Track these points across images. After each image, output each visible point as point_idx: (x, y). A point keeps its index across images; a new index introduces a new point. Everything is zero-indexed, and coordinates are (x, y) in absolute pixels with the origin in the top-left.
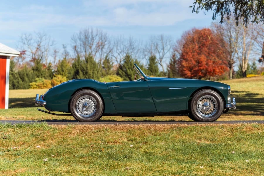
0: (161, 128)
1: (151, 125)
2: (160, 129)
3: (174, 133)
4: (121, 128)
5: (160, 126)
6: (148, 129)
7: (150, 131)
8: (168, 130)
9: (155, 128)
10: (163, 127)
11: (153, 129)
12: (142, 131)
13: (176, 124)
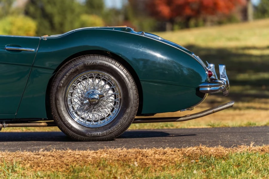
0: (158, 160)
1: (130, 150)
2: (154, 164)
3: (194, 174)
4: (52, 161)
5: (155, 153)
6: (124, 162)
7: (128, 170)
8: (177, 166)
9: (141, 160)
10: (164, 158)
11: (136, 163)
12: (109, 168)
13: (195, 148)
